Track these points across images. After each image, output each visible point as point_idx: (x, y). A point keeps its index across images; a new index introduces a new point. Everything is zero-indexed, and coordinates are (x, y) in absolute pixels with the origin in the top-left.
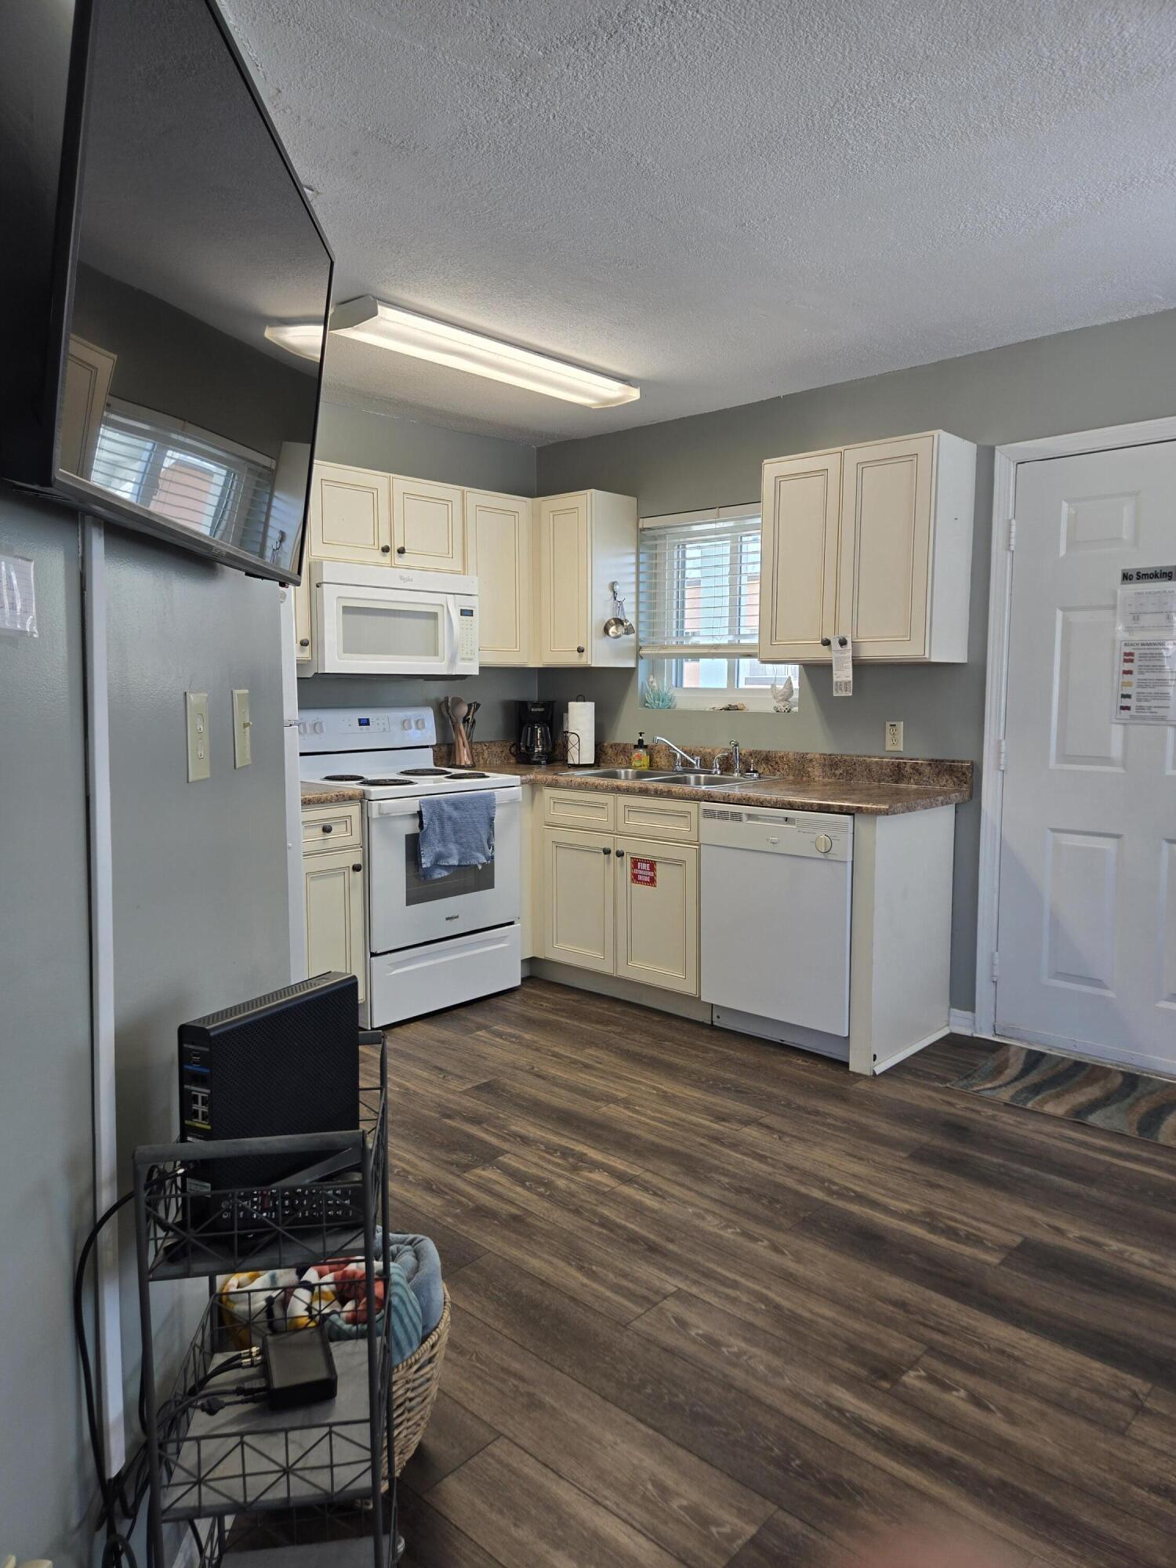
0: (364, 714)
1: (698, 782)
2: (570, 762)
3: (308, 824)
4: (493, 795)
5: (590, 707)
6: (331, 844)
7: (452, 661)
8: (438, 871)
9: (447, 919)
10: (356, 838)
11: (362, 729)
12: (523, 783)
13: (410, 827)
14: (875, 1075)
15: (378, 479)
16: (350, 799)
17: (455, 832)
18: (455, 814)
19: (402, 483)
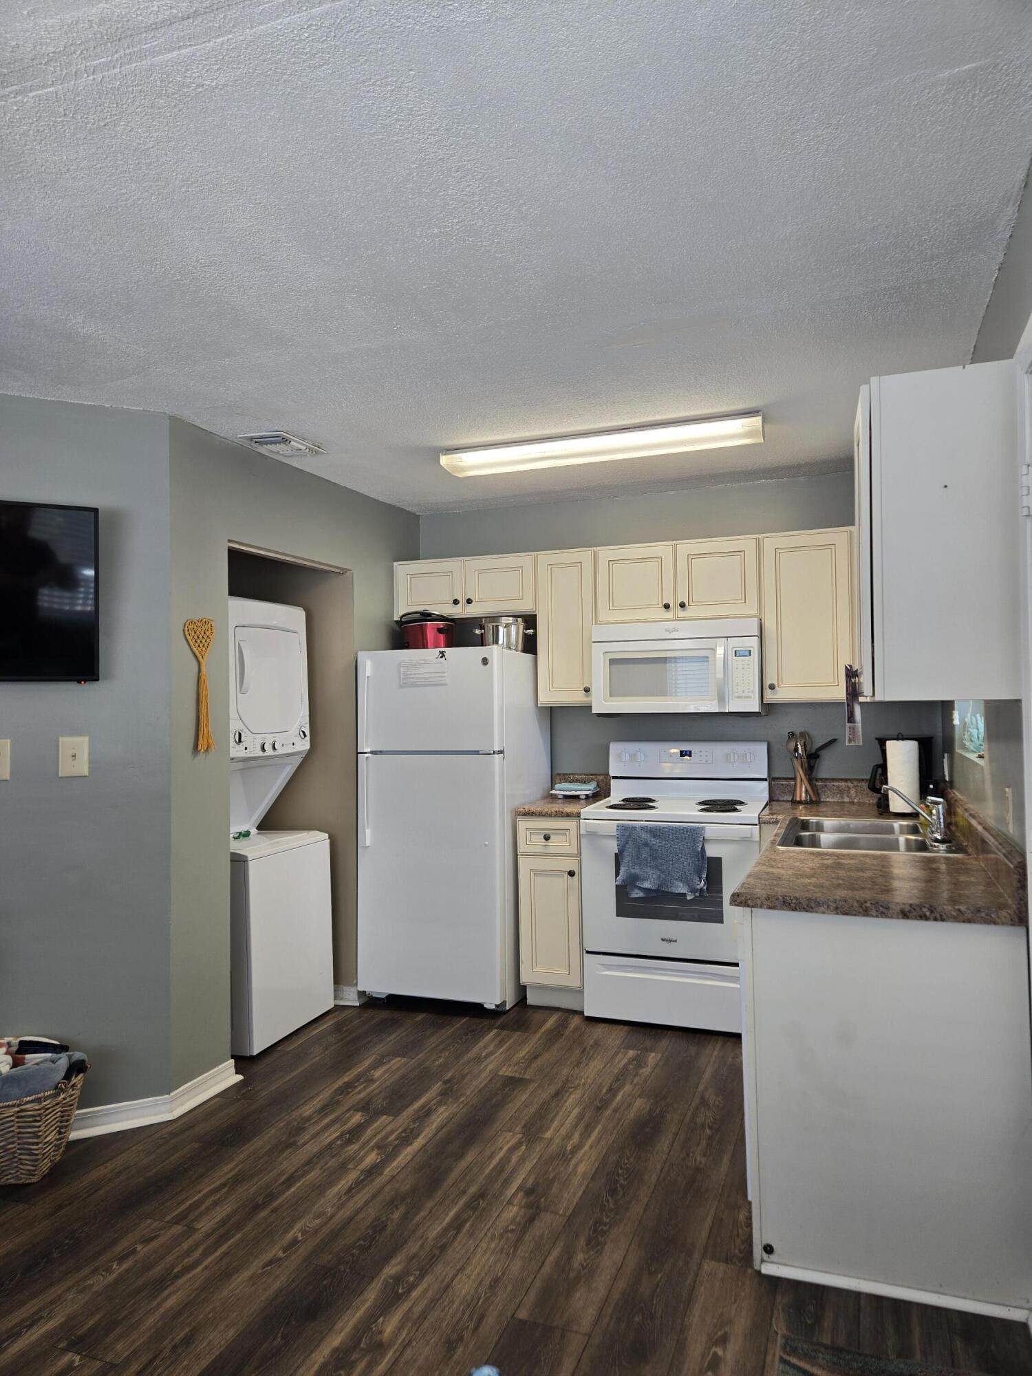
0: (686, 747)
2: (892, 808)
6: (552, 850)
7: (721, 699)
8: (635, 891)
9: (663, 940)
10: (573, 848)
11: (681, 760)
12: (762, 822)
13: (616, 847)
14: (759, 1272)
15: (661, 549)
16: (568, 815)
17: (654, 859)
18: (654, 841)
19: (686, 547)
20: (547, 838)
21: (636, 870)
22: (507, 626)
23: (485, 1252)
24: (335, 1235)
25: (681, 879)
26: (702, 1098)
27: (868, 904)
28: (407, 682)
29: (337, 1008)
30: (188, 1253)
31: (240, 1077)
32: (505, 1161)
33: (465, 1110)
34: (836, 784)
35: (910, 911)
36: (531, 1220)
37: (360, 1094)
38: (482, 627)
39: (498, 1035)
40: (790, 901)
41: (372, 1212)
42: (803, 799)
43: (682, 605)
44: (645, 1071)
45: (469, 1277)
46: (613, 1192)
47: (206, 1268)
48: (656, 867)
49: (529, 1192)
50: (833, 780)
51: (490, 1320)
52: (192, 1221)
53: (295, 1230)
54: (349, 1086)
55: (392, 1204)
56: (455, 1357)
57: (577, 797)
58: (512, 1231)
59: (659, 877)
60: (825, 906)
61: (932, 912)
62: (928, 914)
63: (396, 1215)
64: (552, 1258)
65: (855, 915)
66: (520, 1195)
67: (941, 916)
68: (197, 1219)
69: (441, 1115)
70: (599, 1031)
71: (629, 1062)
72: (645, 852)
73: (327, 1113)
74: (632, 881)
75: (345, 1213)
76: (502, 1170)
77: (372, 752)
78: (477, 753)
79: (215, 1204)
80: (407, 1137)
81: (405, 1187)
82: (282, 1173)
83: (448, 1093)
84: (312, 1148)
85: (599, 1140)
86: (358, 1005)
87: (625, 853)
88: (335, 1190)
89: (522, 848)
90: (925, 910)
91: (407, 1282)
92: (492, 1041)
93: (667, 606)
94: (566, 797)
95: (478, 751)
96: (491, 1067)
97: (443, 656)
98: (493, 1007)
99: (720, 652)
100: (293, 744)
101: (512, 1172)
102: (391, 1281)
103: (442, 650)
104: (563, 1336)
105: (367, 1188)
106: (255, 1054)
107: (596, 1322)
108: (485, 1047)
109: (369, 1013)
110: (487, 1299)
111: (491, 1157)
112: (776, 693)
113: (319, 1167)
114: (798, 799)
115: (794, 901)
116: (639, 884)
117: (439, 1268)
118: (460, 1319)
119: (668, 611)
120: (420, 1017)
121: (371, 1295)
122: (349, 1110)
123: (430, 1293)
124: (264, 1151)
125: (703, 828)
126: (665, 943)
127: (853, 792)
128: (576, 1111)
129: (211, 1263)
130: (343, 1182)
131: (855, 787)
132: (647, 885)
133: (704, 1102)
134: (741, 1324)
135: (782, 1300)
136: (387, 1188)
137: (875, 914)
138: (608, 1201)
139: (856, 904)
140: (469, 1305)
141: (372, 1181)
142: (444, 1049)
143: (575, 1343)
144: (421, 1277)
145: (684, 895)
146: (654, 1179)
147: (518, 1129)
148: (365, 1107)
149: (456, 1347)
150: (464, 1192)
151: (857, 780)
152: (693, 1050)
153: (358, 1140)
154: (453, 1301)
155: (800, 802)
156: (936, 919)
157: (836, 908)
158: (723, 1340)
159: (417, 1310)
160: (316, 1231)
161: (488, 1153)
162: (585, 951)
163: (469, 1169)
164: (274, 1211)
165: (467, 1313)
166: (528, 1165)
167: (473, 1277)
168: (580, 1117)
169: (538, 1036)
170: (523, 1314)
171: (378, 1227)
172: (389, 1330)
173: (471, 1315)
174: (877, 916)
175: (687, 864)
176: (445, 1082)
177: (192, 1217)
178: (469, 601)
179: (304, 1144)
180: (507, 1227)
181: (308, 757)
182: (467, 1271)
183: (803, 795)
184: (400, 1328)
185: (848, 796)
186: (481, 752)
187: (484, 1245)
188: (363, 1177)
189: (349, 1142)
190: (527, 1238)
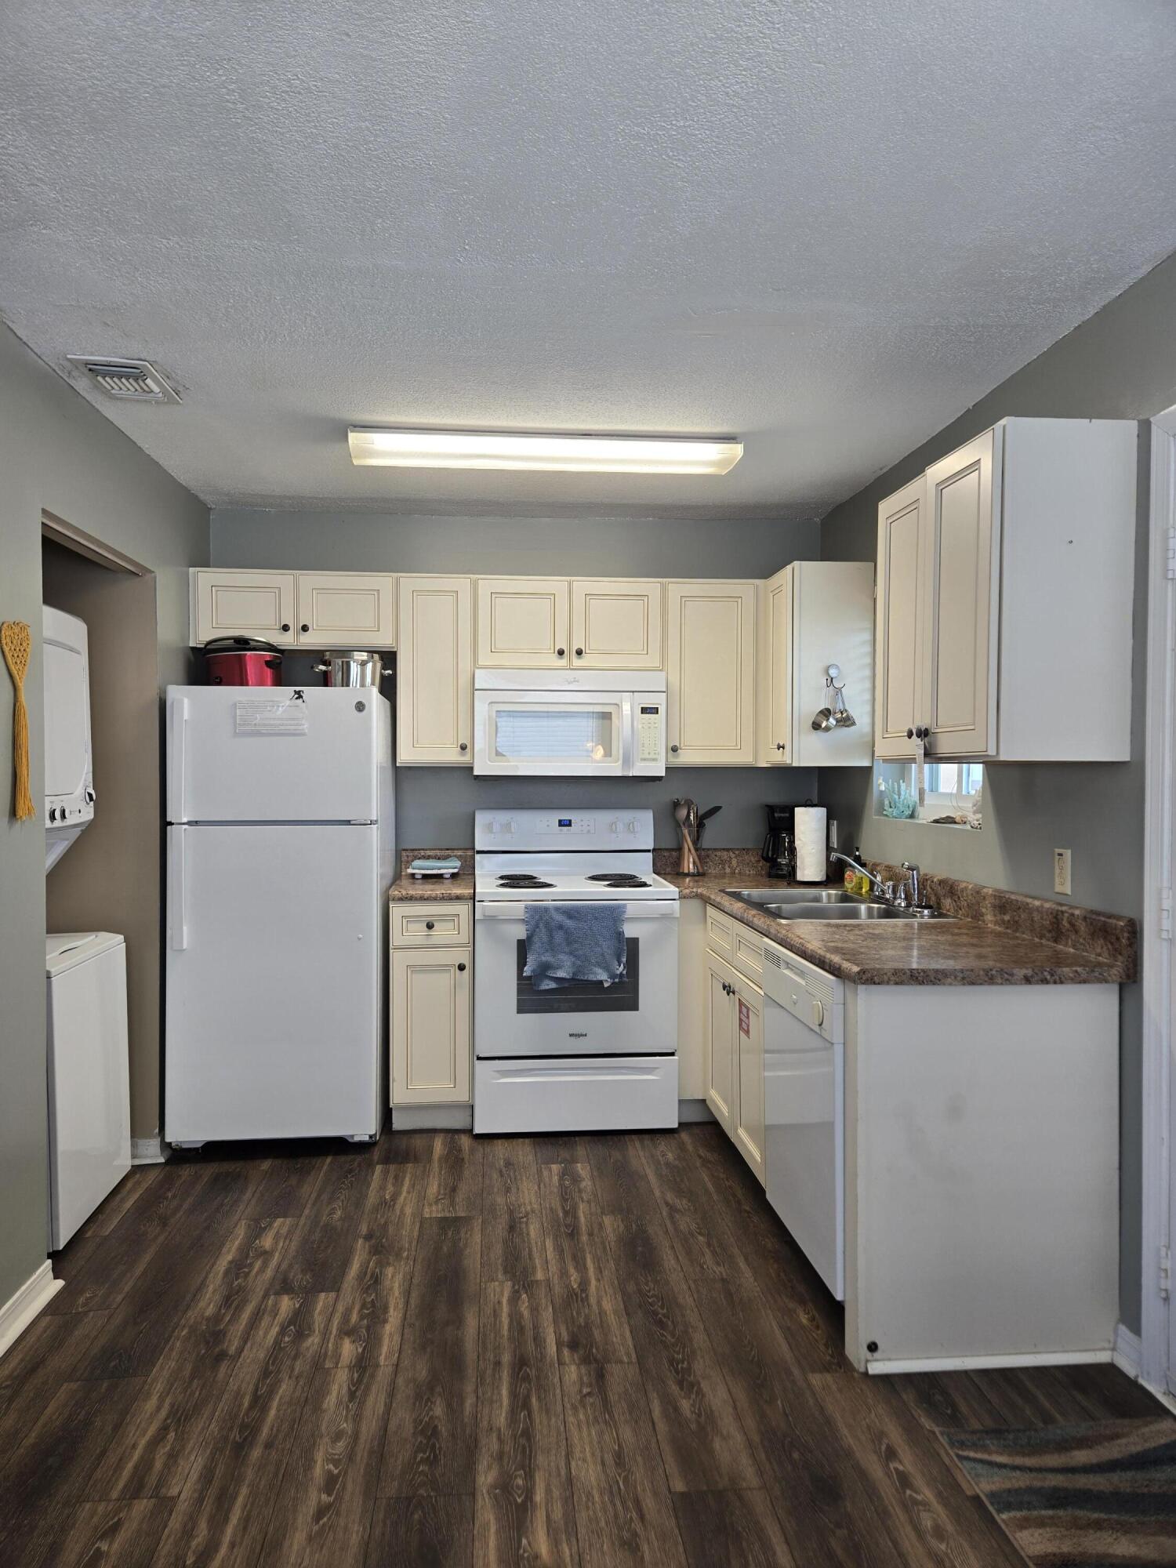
0: (565, 816)
1: (870, 915)
2: (800, 877)
3: (409, 919)
4: (624, 906)
5: (820, 813)
6: (435, 941)
7: (627, 761)
8: (547, 982)
9: (571, 1035)
10: (464, 937)
11: (561, 830)
12: (682, 897)
13: (521, 932)
14: (866, 1374)
15: (556, 584)
16: (458, 898)
17: (569, 944)
18: (569, 923)
19: (584, 585)
20: (430, 926)
21: (547, 958)
22: (363, 664)
23: (579, 1426)
24: (380, 1453)
25: (599, 965)
26: (667, 1204)
27: (994, 972)
28: (245, 730)
29: (136, 1169)
30: (188, 1532)
31: (60, 1283)
32: (515, 1317)
33: (418, 1267)
34: (719, 853)
35: (1032, 976)
36: (600, 1376)
37: (262, 1276)
38: (326, 663)
39: (386, 1173)
40: (917, 975)
41: (404, 1418)
42: (692, 871)
43: (579, 653)
44: (586, 1184)
45: (584, 1460)
46: (661, 1324)
47: (232, 1545)
48: (571, 953)
49: (574, 1345)
50: (715, 850)
51: (649, 1503)
52: (158, 1487)
53: (319, 1463)
54: (239, 1267)
55: (422, 1395)
56: (647, 1557)
57: (440, 876)
58: (589, 1394)
59: (574, 963)
60: (953, 977)
61: (1052, 975)
62: (1048, 977)
63: (439, 1410)
64: (657, 1412)
65: (981, 984)
66: (566, 1352)
67: (1060, 978)
68: (162, 1482)
69: (395, 1279)
70: (500, 1149)
71: (561, 1179)
72: (559, 937)
73: (238, 1305)
74: (544, 970)
75: (369, 1427)
76: (521, 1329)
77: (189, 823)
78: (348, 823)
79: (173, 1457)
80: (375, 1314)
81: (422, 1373)
82: (238, 1395)
83: (382, 1248)
84: (255, 1355)
85: (599, 1270)
86: (162, 1160)
87: (536, 939)
88: (331, 1401)
89: (396, 939)
90: (1046, 973)
91: (518, 1487)
92: (385, 1179)
93: (561, 653)
94: (425, 877)
95: (349, 821)
96: (408, 1211)
97: (300, 697)
98: (367, 1138)
99: (626, 708)
100: (80, 812)
101: (536, 1327)
102: (497, 1491)
103: (298, 689)
104: (740, 1498)
105: (374, 1389)
106: (61, 1248)
107: (760, 1473)
108: (382, 1188)
109: (186, 1172)
110: (626, 1480)
111: (496, 1314)
112: (677, 757)
113: (285, 1376)
114: (686, 871)
115: (922, 974)
116: (551, 973)
117: (541, 1459)
118: (616, 1516)
119: (561, 658)
120: (266, 1165)
121: (487, 1515)
122: (266, 1296)
123: (556, 1493)
124: (187, 1372)
125: (625, 905)
126: (573, 1038)
127: (734, 862)
128: (549, 1244)
129: (234, 1535)
130: (335, 1388)
131: (736, 857)
132: (561, 974)
133: (672, 1209)
134: (895, 1435)
135: (909, 1396)
136: (400, 1381)
137: (1000, 981)
138: (663, 1335)
139: (982, 973)
140: (611, 1492)
141: (373, 1376)
142: (331, 1200)
143: (759, 1502)
144: (529, 1476)
145: (601, 982)
146: (690, 1301)
147: (500, 1276)
148: (284, 1286)
149: (637, 1545)
150: (498, 1364)
151: (738, 849)
152: (616, 1155)
153: (310, 1328)
154: (589, 1495)
155: (688, 875)
156: (1055, 983)
157: (963, 978)
158: (891, 1454)
159: (558, 1513)
160: (351, 1457)
161: (489, 1311)
162: (475, 1058)
163: (482, 1338)
164: (268, 1446)
165: (618, 1503)
166: (547, 1315)
167: (589, 1458)
168: (559, 1250)
169: (436, 1164)
170: (679, 1486)
171: (428, 1432)
172: (543, 1547)
173: (623, 1503)
174: (1002, 984)
175: (607, 947)
176: (368, 1237)
177: (152, 1480)
178: (305, 628)
179: (240, 1351)
180: (581, 1391)
181: (88, 831)
182: (577, 1454)
183: (691, 866)
184: (555, 1543)
185: (729, 867)
186: (352, 823)
187: (571, 1419)
188: (356, 1375)
189: (300, 1337)
190: (613, 1397)
